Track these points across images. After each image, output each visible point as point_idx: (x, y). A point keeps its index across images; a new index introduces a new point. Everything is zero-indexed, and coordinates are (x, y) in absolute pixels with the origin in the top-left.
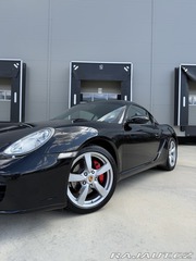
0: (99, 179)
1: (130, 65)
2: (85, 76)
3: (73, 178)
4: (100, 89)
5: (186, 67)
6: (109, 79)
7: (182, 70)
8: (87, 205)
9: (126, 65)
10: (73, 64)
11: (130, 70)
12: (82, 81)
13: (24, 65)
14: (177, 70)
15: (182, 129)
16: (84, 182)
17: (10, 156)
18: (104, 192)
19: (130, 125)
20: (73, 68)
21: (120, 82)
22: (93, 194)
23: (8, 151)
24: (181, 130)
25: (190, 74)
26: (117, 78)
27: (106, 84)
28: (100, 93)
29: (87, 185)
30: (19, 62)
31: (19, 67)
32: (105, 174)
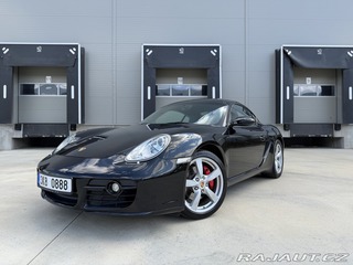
0: (209, 184)
1: (217, 48)
2: (160, 64)
4: (180, 79)
5: (290, 48)
6: (191, 66)
7: (285, 53)
8: (200, 210)
9: (213, 48)
11: (218, 53)
12: (157, 69)
13: (83, 49)
14: (277, 53)
15: (285, 127)
16: (196, 187)
19: (234, 128)
20: (145, 53)
21: (206, 70)
22: (205, 199)
24: (285, 129)
25: (294, 57)
26: (202, 65)
27: (187, 73)
28: (180, 84)
29: (199, 191)
30: (76, 46)
31: (76, 52)
32: (215, 180)
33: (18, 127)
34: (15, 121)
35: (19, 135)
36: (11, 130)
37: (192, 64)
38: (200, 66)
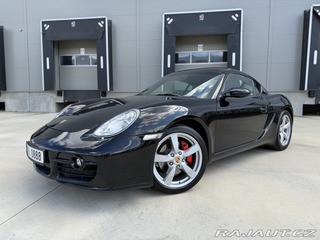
0: (186, 159)
1: (239, 12)
2: (181, 32)
3: (159, 159)
4: (200, 46)
6: (211, 32)
7: (314, 12)
8: (174, 185)
10: (166, 16)
11: (239, 18)
12: (177, 37)
13: (110, 22)
15: (310, 94)
16: (171, 163)
17: (100, 138)
18: (193, 173)
19: (227, 99)
20: (166, 22)
21: (226, 35)
22: (181, 175)
23: (98, 132)
24: (310, 96)
26: (223, 30)
28: (200, 50)
29: (174, 166)
30: (104, 20)
31: (104, 25)
32: (194, 155)
33: (59, 93)
34: (57, 88)
35: (61, 100)
36: (55, 96)
37: (212, 30)
38: (221, 32)
